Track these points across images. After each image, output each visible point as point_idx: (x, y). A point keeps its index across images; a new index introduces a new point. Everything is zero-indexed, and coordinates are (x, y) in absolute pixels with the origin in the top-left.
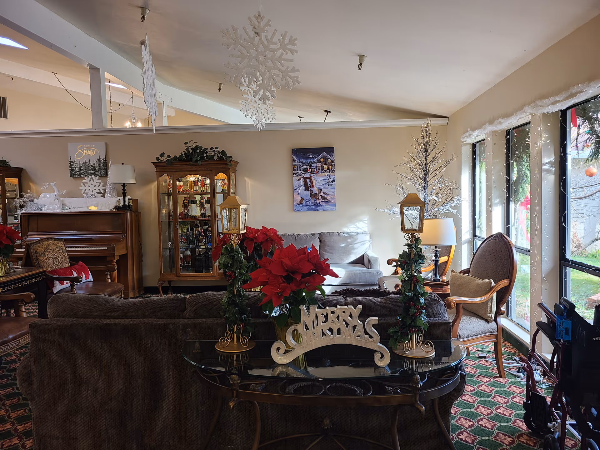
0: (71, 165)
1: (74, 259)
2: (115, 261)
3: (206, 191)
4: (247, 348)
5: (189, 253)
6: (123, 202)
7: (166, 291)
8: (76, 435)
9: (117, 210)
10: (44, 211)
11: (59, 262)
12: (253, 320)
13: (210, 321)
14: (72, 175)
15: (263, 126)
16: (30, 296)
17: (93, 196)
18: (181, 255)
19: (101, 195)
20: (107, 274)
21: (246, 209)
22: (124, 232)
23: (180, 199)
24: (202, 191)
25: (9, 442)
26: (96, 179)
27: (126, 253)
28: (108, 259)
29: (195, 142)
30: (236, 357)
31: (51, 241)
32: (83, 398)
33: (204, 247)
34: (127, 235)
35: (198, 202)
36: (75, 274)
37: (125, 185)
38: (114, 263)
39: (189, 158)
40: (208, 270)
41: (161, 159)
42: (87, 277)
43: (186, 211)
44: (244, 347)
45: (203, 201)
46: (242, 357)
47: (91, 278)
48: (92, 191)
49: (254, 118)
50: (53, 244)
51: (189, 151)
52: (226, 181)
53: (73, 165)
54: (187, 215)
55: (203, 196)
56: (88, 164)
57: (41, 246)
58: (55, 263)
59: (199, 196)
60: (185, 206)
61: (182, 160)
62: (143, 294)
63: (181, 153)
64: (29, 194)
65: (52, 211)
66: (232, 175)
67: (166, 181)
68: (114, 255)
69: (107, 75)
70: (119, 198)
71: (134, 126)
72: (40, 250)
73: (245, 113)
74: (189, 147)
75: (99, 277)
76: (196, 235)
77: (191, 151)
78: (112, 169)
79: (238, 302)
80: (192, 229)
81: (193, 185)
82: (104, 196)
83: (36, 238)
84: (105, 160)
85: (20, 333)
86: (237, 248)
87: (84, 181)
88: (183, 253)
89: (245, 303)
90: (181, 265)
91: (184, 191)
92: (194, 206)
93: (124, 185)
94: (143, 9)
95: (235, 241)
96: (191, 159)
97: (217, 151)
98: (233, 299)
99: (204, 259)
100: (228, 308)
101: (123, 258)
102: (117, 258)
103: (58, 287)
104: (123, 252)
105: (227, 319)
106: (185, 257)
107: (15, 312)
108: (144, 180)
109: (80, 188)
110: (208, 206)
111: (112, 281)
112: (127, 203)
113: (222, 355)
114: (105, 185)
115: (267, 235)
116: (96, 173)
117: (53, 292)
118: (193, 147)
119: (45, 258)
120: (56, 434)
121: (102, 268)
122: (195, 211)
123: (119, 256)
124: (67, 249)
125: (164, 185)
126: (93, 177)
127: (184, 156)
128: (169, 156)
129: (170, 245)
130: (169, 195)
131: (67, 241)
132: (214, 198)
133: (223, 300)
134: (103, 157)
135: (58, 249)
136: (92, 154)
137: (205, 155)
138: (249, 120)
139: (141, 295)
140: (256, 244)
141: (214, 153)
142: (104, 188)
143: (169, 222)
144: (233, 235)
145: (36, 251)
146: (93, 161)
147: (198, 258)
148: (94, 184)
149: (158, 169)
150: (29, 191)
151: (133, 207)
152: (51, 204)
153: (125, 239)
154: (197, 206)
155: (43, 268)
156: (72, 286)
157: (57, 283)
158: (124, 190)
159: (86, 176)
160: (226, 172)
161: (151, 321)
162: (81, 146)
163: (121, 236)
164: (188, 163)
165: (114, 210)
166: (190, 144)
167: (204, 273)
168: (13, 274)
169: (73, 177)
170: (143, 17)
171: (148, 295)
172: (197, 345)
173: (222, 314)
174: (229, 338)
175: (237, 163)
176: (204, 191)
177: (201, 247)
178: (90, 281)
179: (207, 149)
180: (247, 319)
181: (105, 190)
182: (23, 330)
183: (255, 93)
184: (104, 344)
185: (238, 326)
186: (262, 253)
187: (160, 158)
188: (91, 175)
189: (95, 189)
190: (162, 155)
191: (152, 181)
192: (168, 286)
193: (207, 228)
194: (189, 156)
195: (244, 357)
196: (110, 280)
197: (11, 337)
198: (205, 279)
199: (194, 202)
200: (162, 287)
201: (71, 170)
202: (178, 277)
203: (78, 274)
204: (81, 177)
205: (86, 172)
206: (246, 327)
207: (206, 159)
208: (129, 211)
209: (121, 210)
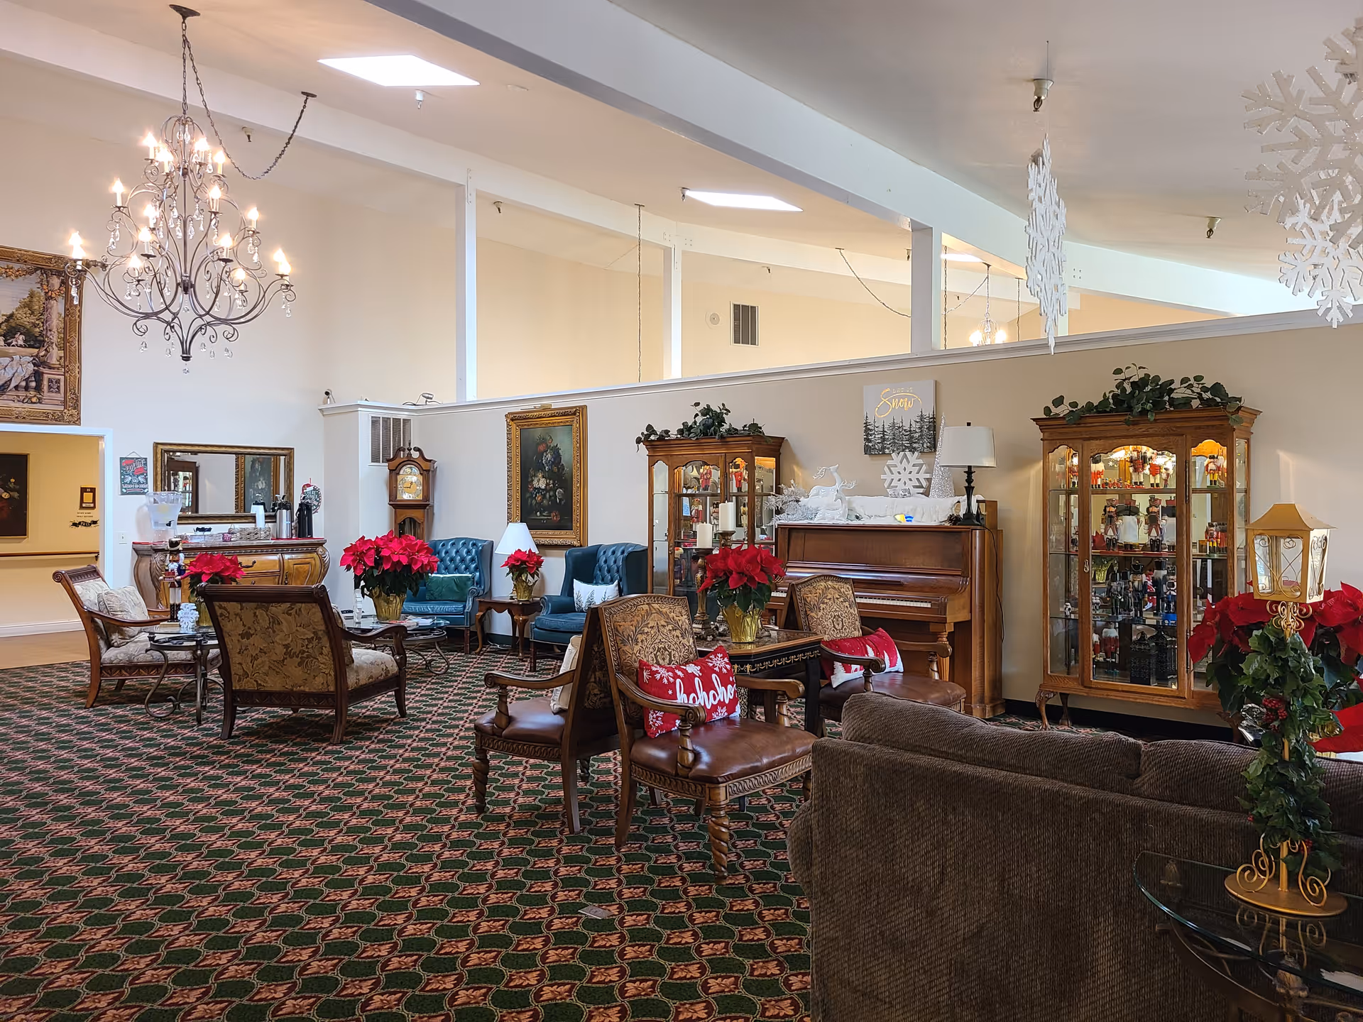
0: (867, 430)
1: (870, 621)
2: (945, 635)
3: (1166, 485)
4: (1323, 909)
5: (1113, 633)
6: (966, 507)
7: (1055, 715)
8: (889, 997)
9: (954, 524)
10: (816, 521)
11: (843, 626)
12: (1340, 840)
13: (1205, 813)
14: (868, 450)
15: (1345, 315)
16: (797, 687)
17: (906, 494)
18: (1095, 638)
19: (921, 490)
20: (932, 661)
21: (1326, 539)
22: (966, 572)
23: (1098, 504)
24: (1152, 485)
25: (762, 967)
26: (914, 458)
27: (968, 618)
28: (932, 628)
29: (1140, 368)
30: (1286, 926)
31: (830, 583)
32: (905, 921)
33: (1154, 622)
34: (971, 579)
35: (1143, 510)
36: (871, 654)
37: (973, 470)
38: (945, 639)
39: (1126, 405)
40: (1162, 680)
41: (1054, 410)
42: (893, 664)
43: (1110, 532)
44: (1312, 903)
45: (1155, 509)
46: (1304, 930)
47: (900, 666)
48: (905, 483)
49: (1318, 296)
50: (834, 588)
51: (1124, 390)
52: (1223, 462)
53: (871, 430)
54: (1113, 543)
55: (1157, 496)
56: (899, 427)
57: (814, 591)
58: (837, 626)
59: (1147, 497)
60: (1109, 519)
61: (1106, 412)
62: (1002, 715)
63: (1105, 394)
64: (793, 488)
65: (831, 523)
66: (1240, 445)
67: (1063, 461)
68: (944, 622)
69: (947, 239)
70: (957, 498)
71: (988, 342)
72: (812, 598)
73: (1292, 286)
74: (1126, 379)
75: (916, 665)
76: (1136, 590)
77: (1129, 390)
78: (946, 436)
79: (1295, 780)
80: (1124, 577)
81: (1131, 469)
82: (927, 494)
83: (806, 574)
84: (934, 418)
85: (779, 756)
86: (1294, 639)
87: (889, 462)
88: (1098, 631)
89: (1316, 788)
90: (1094, 659)
91: (1107, 484)
92: (1130, 520)
93: (970, 471)
94: (1038, 81)
95: (1291, 620)
96: (1130, 409)
97: (1201, 386)
98: (1282, 772)
99: (1153, 652)
100: (1263, 793)
101: (963, 628)
102: (950, 628)
103: (840, 676)
104: (962, 616)
105: (1259, 819)
106: (1105, 641)
107: (766, 714)
108: (1013, 460)
109: (883, 477)
110: (1168, 523)
111: (940, 677)
112: (974, 511)
113: (1244, 911)
114: (930, 471)
115: (1356, 609)
116: (914, 445)
117: (830, 684)
118: (1135, 379)
119: (820, 614)
120: (853, 982)
121: (921, 646)
122: (1133, 532)
123: (955, 623)
124: (858, 600)
125: (1057, 469)
126: (908, 453)
127: (1111, 401)
128: (1074, 404)
129: (1069, 609)
130: (1069, 493)
131: (857, 584)
132: (1188, 502)
133: (1251, 770)
134: (928, 412)
135: (842, 599)
136: (907, 405)
137: (1166, 398)
138: (1303, 302)
139: (998, 716)
140: (1321, 631)
141: (1192, 391)
142: (928, 476)
143: (1068, 556)
144: (1283, 605)
145: (805, 600)
146: (909, 420)
147: (1137, 647)
148: (910, 467)
149: (1046, 434)
150: (792, 482)
151: (986, 518)
152: (830, 508)
153: (968, 589)
154: (1138, 520)
155: (816, 634)
156: (867, 676)
157: (838, 666)
158: (969, 480)
159: (893, 451)
160: (1224, 437)
161: (1056, 785)
162: (889, 390)
163: (960, 580)
164: (1122, 418)
165: (947, 524)
166: (1127, 374)
167: (1154, 687)
168: (767, 639)
169: (871, 454)
170: (1038, 101)
171: (1014, 720)
172: (1172, 868)
173: (1245, 804)
174: (1265, 871)
175: (1255, 413)
176: (1157, 485)
177: (1148, 622)
178: (897, 672)
179: (1172, 382)
180: (1321, 831)
181: (929, 480)
182: (784, 752)
183: (1337, 231)
184: (951, 816)
185: (1293, 843)
186: (1339, 655)
187: (1052, 408)
188: (903, 450)
189: (910, 480)
190: (1058, 401)
191: (1034, 461)
192: (1061, 705)
193: (1164, 576)
194: (1123, 402)
195: (1312, 932)
196: (936, 674)
197: (765, 761)
198: (1157, 703)
199: (1132, 510)
200: (1048, 707)
201: (867, 440)
202: (1085, 687)
203: (876, 655)
204: (884, 453)
205: (895, 443)
206: (1317, 854)
207: (1168, 407)
208: (979, 527)
209: (961, 525)
